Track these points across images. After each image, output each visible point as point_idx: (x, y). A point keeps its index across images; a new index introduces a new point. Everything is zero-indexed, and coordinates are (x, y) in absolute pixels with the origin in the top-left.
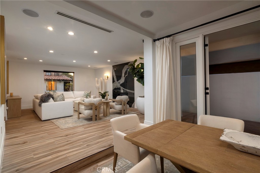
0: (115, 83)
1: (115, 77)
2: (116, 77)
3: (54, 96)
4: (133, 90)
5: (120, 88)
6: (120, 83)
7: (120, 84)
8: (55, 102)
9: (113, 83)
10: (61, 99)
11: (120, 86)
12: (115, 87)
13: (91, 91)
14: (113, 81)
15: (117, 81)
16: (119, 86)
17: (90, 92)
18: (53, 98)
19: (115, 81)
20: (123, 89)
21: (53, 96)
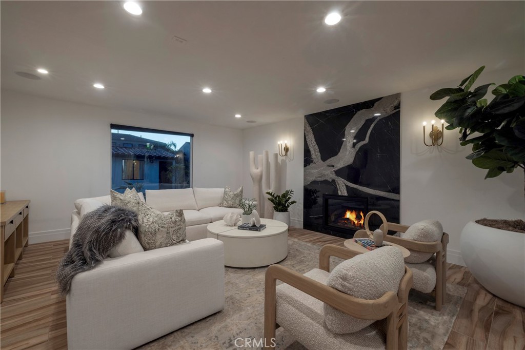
0: (312, 165)
1: (315, 149)
2: (317, 147)
3: (140, 218)
4: (397, 190)
5: (333, 181)
6: (333, 166)
7: (336, 169)
8: (145, 249)
9: (305, 166)
10: (175, 237)
11: (334, 176)
12: (312, 179)
13: (242, 189)
14: (308, 161)
15: (320, 161)
16: (329, 174)
17: (242, 191)
18: (137, 232)
19: (315, 161)
20: (347, 187)
21: (136, 220)
